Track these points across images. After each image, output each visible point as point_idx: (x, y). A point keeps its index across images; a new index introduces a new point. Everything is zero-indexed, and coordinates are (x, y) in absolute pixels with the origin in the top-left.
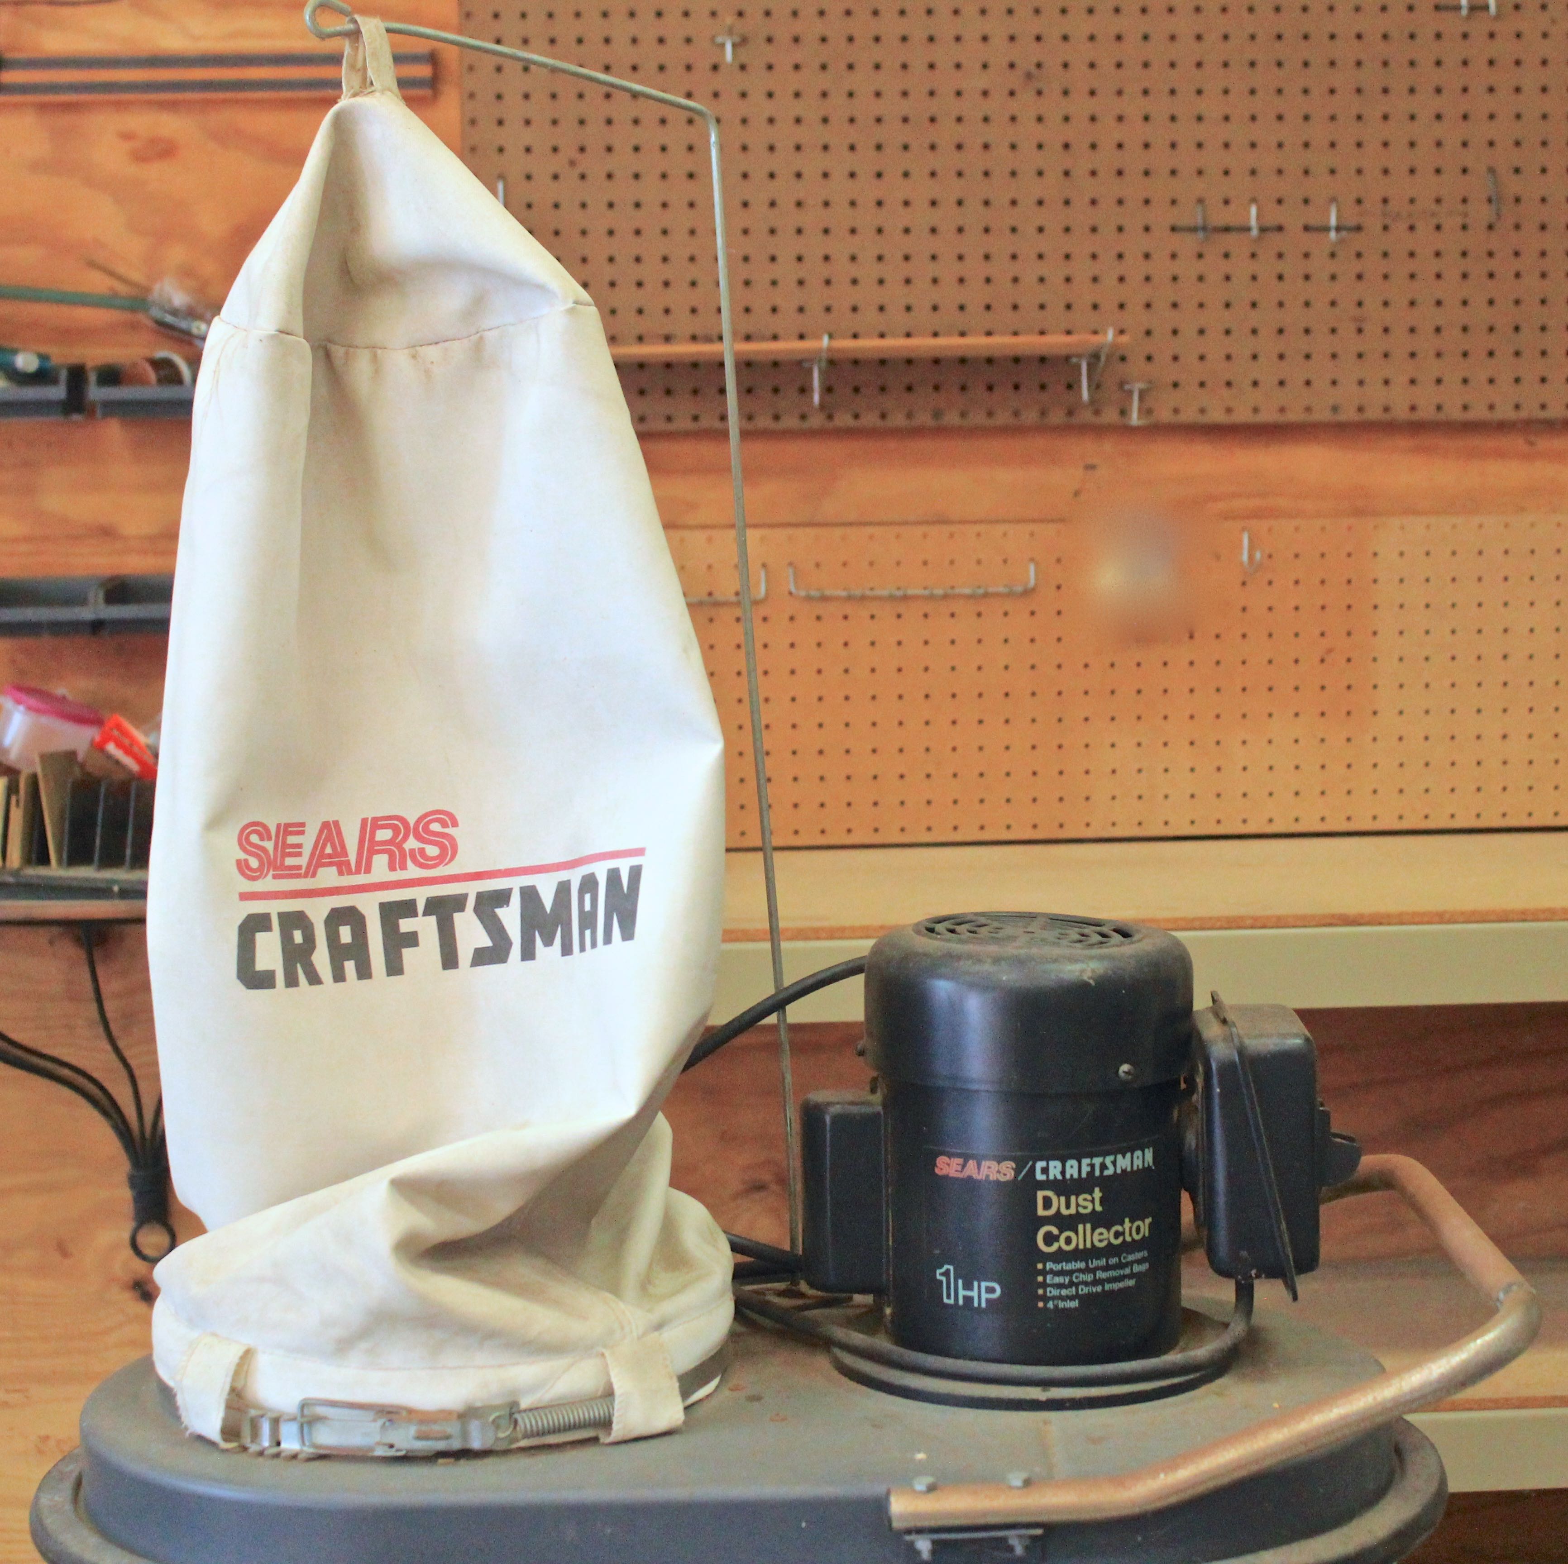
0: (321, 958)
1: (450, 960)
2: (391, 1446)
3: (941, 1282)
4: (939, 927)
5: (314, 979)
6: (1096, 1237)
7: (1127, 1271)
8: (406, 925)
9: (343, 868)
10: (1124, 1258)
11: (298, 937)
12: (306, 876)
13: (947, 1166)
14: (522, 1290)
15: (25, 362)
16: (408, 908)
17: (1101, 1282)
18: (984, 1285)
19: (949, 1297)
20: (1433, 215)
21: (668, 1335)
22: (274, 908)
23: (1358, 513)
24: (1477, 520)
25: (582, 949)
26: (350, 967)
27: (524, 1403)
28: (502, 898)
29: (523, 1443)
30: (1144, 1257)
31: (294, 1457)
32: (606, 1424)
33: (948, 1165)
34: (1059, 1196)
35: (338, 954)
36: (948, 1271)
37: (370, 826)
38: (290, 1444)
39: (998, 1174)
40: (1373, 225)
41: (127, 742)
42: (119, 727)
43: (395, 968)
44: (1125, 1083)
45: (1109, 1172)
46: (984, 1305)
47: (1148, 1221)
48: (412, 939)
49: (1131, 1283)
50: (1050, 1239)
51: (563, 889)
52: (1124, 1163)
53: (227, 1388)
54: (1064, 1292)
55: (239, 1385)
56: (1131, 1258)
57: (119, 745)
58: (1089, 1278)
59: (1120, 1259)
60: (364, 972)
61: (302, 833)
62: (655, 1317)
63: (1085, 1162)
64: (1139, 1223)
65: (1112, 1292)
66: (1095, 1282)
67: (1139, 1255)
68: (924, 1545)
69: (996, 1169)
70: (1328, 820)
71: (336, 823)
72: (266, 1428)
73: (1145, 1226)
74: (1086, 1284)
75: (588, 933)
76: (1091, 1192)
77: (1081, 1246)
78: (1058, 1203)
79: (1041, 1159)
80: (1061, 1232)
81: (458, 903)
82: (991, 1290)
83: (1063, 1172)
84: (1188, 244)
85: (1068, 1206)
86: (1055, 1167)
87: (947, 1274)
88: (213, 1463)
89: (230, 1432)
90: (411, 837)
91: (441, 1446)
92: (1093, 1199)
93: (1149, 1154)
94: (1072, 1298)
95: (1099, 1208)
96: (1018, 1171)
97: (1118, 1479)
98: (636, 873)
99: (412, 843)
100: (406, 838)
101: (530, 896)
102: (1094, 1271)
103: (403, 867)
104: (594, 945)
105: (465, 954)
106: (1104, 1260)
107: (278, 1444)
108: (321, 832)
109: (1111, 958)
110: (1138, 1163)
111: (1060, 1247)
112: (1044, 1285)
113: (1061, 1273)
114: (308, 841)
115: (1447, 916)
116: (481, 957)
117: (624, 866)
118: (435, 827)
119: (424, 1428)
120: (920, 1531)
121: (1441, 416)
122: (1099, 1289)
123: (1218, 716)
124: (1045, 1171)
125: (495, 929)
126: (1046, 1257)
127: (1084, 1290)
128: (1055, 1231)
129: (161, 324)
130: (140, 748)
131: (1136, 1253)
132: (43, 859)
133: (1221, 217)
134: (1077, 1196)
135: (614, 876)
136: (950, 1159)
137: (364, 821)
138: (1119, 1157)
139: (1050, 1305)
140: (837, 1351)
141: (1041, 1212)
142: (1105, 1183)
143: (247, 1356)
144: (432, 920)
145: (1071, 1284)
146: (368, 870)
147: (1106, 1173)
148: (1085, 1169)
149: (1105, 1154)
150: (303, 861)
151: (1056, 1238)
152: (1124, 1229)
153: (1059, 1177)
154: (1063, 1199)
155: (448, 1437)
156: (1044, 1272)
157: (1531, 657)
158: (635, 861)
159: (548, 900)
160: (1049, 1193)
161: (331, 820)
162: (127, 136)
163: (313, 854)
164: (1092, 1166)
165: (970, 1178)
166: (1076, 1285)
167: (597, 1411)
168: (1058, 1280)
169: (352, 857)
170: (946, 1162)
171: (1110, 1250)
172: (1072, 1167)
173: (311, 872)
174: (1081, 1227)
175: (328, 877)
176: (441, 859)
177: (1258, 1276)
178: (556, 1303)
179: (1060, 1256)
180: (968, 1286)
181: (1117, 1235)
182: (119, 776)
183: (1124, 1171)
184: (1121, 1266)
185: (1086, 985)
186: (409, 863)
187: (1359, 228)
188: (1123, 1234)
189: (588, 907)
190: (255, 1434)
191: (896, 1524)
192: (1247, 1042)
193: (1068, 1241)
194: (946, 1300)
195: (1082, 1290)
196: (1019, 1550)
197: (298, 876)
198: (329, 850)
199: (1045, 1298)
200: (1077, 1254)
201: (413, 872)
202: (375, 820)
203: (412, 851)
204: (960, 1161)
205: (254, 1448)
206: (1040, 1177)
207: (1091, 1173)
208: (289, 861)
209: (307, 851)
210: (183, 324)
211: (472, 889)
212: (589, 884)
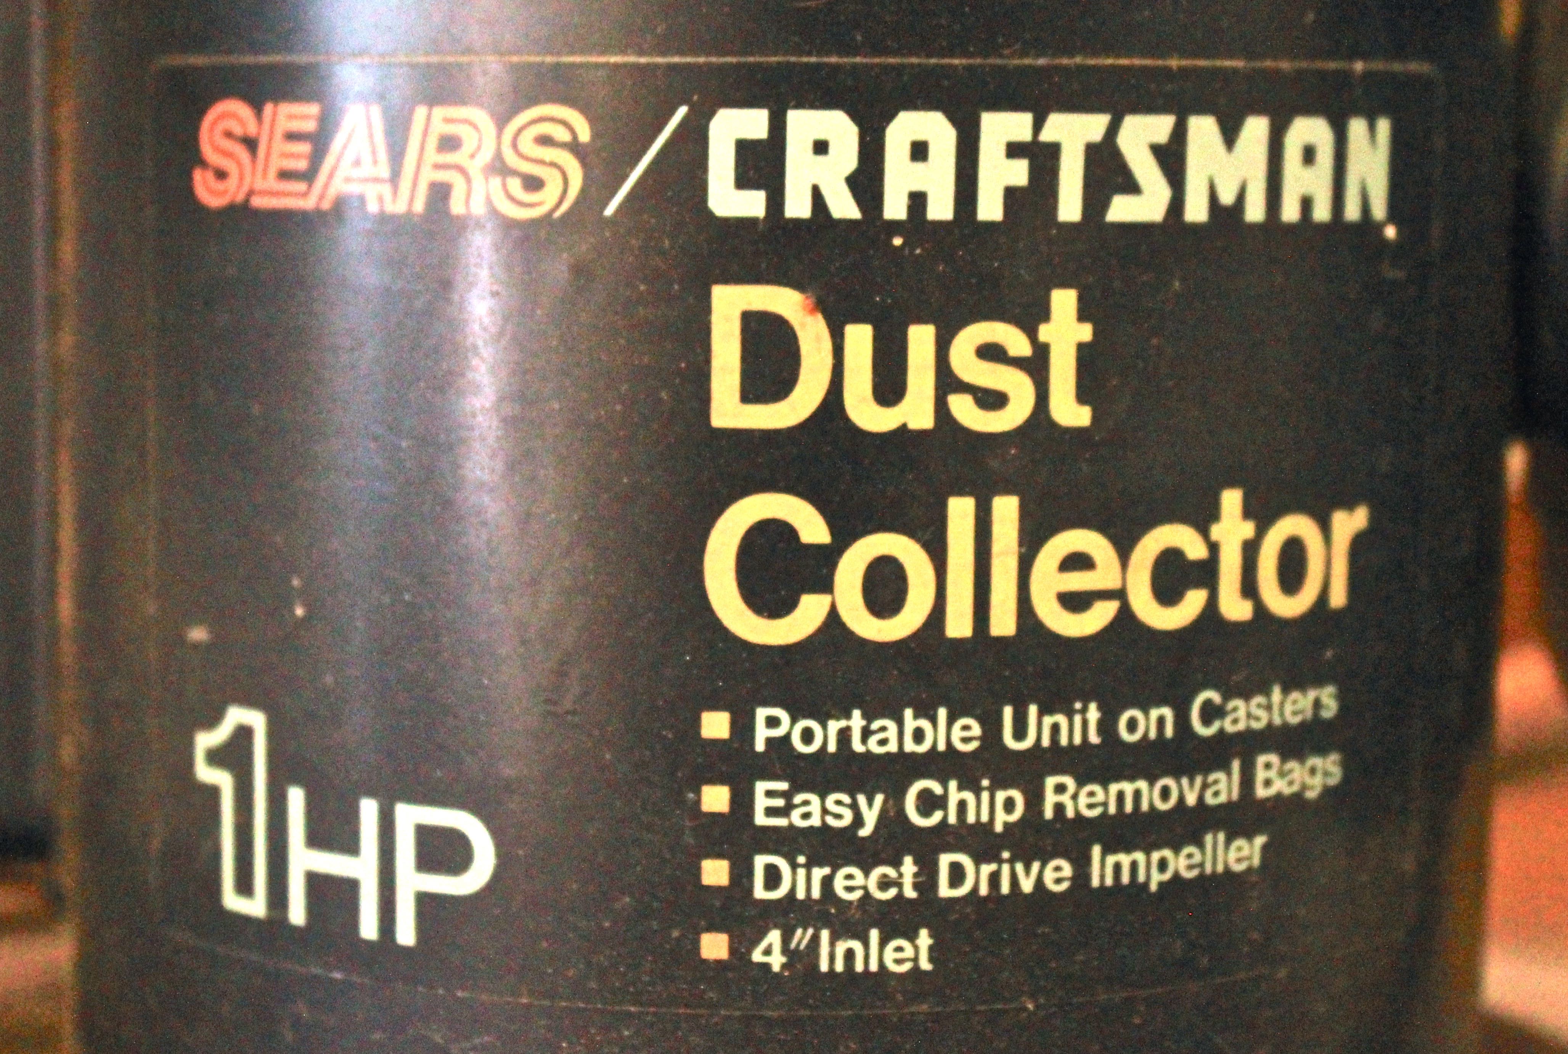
3: (213, 792)
10: (1210, 713)
13: (242, 153)
17: (1069, 835)
19: (244, 886)
30: (1316, 720)
33: (251, 144)
36: (244, 734)
39: (496, 182)
47: (1352, 519)
50: (777, 567)
54: (851, 881)
58: (999, 805)
59: (1182, 720)
65: (1132, 895)
66: (1036, 835)
69: (486, 155)
74: (980, 838)
77: (959, 622)
78: (833, 360)
80: (845, 531)
82: (444, 849)
83: (867, 179)
86: (821, 147)
87: (236, 752)
92: (1042, 352)
94: (894, 917)
102: (1027, 769)
106: (1093, 714)
111: (834, 619)
112: (737, 833)
113: (838, 768)
122: (1056, 872)
124: (761, 161)
126: (750, 674)
127: (965, 875)
128: (809, 521)
131: (1276, 694)
136: (258, 110)
139: (770, 949)
141: (730, 406)
145: (896, 836)
151: (817, 566)
152: (1214, 548)
154: (860, 336)
156: (738, 761)
160: (783, 298)
166: (925, 844)
168: (817, 807)
170: (238, 130)
172: (919, 151)
179: (834, 670)
184: (1188, 752)
193: (885, 585)
195: (957, 875)
199: (740, 911)
200: (934, 667)
206: (729, 197)
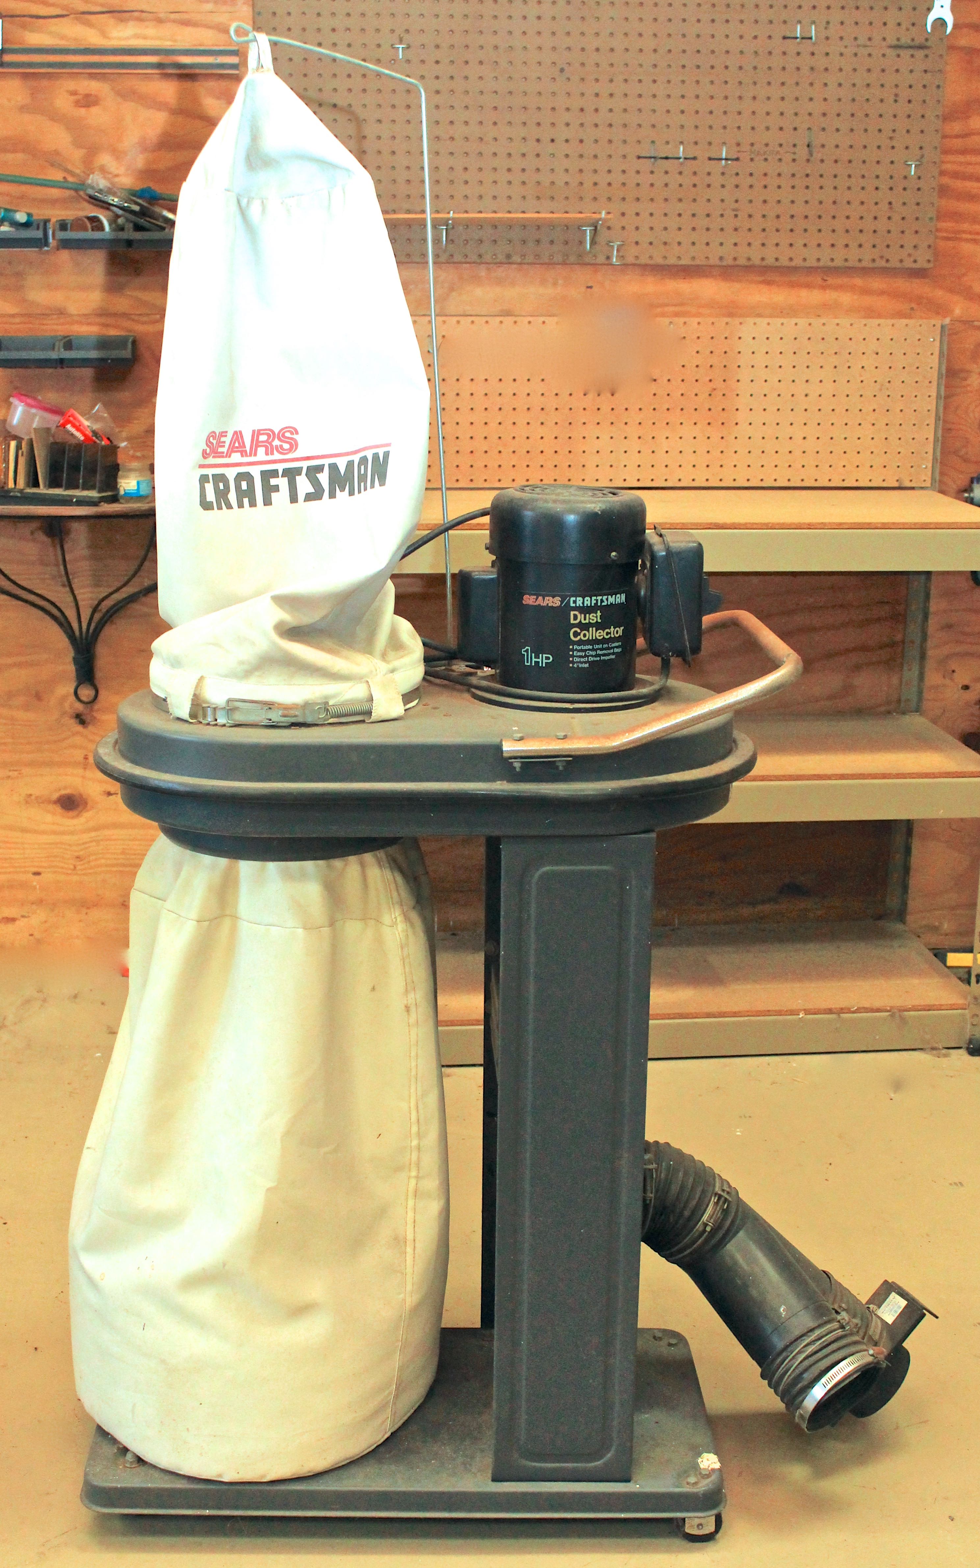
0: (232, 497)
1: (294, 499)
2: (270, 720)
3: (524, 655)
4: (527, 488)
5: (229, 507)
6: (598, 635)
7: (612, 651)
8: (273, 482)
9: (243, 453)
10: (610, 645)
11: (221, 486)
12: (226, 457)
13: (528, 600)
14: (330, 651)
15: (21, 217)
16: (274, 473)
17: (599, 656)
18: (544, 655)
19: (528, 662)
20: (778, 152)
21: (397, 676)
22: (210, 472)
23: (731, 315)
24: (794, 320)
25: (359, 492)
26: (246, 501)
27: (331, 703)
28: (320, 469)
29: (331, 721)
30: (619, 645)
31: (224, 725)
32: (369, 713)
34: (581, 613)
35: (240, 494)
36: (528, 649)
37: (256, 434)
38: (221, 720)
39: (552, 603)
40: (745, 157)
41: (78, 424)
42: (73, 416)
43: (267, 502)
44: (613, 561)
45: (605, 604)
46: (544, 665)
47: (622, 628)
48: (276, 488)
49: (613, 657)
50: (576, 634)
51: (350, 464)
52: (611, 599)
53: (192, 693)
54: (582, 660)
55: (197, 693)
56: (613, 645)
57: (74, 426)
58: (594, 653)
59: (608, 645)
60: (253, 504)
61: (226, 436)
62: (391, 666)
63: (594, 598)
64: (617, 629)
65: (604, 660)
66: (596, 656)
67: (616, 644)
68: (517, 765)
69: (552, 601)
70: (710, 481)
71: (240, 432)
72: (209, 712)
73: (620, 630)
74: (592, 656)
75: (362, 484)
76: (596, 613)
77: (591, 638)
78: (581, 617)
79: (573, 596)
80: (581, 631)
81: (298, 471)
82: (547, 658)
83: (583, 603)
84: (647, 164)
85: (585, 619)
86: (580, 600)
87: (527, 651)
88: (185, 727)
89: (193, 715)
90: (276, 439)
91: (293, 720)
92: (597, 616)
93: (623, 596)
94: (585, 662)
95: (599, 621)
96: (562, 602)
97: (607, 737)
98: (387, 455)
99: (276, 442)
100: (273, 440)
101: (333, 468)
102: (596, 650)
103: (272, 453)
104: (365, 489)
105: (301, 496)
106: (601, 645)
107: (216, 720)
108: (233, 436)
109: (609, 502)
110: (618, 601)
111: (581, 638)
112: (573, 656)
113: (581, 650)
114: (227, 440)
115: (770, 525)
116: (309, 497)
117: (381, 452)
118: (288, 435)
119: (286, 712)
120: (515, 758)
121: (777, 264)
122: (598, 659)
123: (654, 423)
124: (575, 602)
125: (316, 483)
126: (574, 643)
127: (591, 659)
128: (579, 631)
129: (91, 197)
130: (84, 427)
132: (36, 484)
133: (664, 152)
134: (590, 614)
135: (376, 457)
136: (530, 596)
137: (254, 431)
138: (610, 597)
139: (575, 666)
140: (473, 690)
141: (572, 621)
142: (601, 608)
143: (201, 679)
144: (286, 479)
145: (586, 656)
146: (255, 455)
147: (603, 604)
148: (594, 602)
149: (602, 595)
150: (225, 450)
151: (579, 634)
152: (611, 631)
153: (581, 605)
154: (583, 615)
155: (296, 716)
156: (573, 650)
157: (820, 396)
158: (386, 449)
159: (342, 469)
160: (576, 613)
161: (238, 430)
162: (74, 93)
163: (230, 445)
164: (597, 600)
165: (539, 605)
166: (588, 656)
167: (365, 707)
168: (579, 654)
169: (248, 449)
170: (528, 597)
171: (604, 641)
172: (587, 600)
173: (228, 455)
174: (591, 629)
175: (236, 458)
176: (290, 450)
177: (672, 656)
178: (347, 658)
179: (580, 643)
180: (537, 657)
181: (607, 634)
182: (74, 442)
183: (611, 604)
184: (608, 648)
185: (596, 514)
186: (275, 451)
187: (737, 159)
188: (610, 633)
189: (362, 472)
190: (205, 716)
191: (505, 755)
192: (671, 544)
193: (585, 635)
194: (526, 664)
196: (561, 768)
197: (223, 457)
198: (237, 445)
199: (573, 662)
200: (588, 642)
201: (277, 456)
202: (259, 431)
203: (276, 446)
204: (535, 597)
205: (204, 722)
206: (572, 605)
207: (596, 604)
208: (220, 450)
209: (227, 445)
210: (105, 199)
211: (305, 465)
212: (364, 460)
